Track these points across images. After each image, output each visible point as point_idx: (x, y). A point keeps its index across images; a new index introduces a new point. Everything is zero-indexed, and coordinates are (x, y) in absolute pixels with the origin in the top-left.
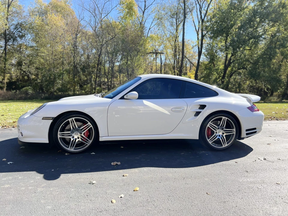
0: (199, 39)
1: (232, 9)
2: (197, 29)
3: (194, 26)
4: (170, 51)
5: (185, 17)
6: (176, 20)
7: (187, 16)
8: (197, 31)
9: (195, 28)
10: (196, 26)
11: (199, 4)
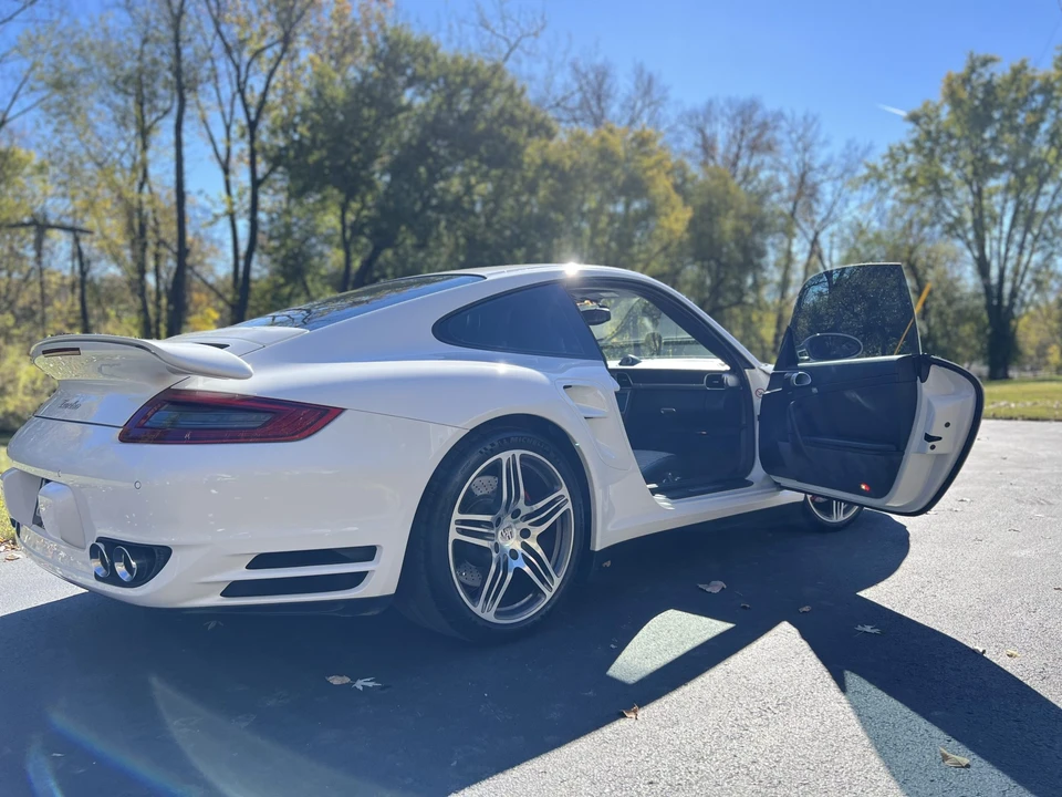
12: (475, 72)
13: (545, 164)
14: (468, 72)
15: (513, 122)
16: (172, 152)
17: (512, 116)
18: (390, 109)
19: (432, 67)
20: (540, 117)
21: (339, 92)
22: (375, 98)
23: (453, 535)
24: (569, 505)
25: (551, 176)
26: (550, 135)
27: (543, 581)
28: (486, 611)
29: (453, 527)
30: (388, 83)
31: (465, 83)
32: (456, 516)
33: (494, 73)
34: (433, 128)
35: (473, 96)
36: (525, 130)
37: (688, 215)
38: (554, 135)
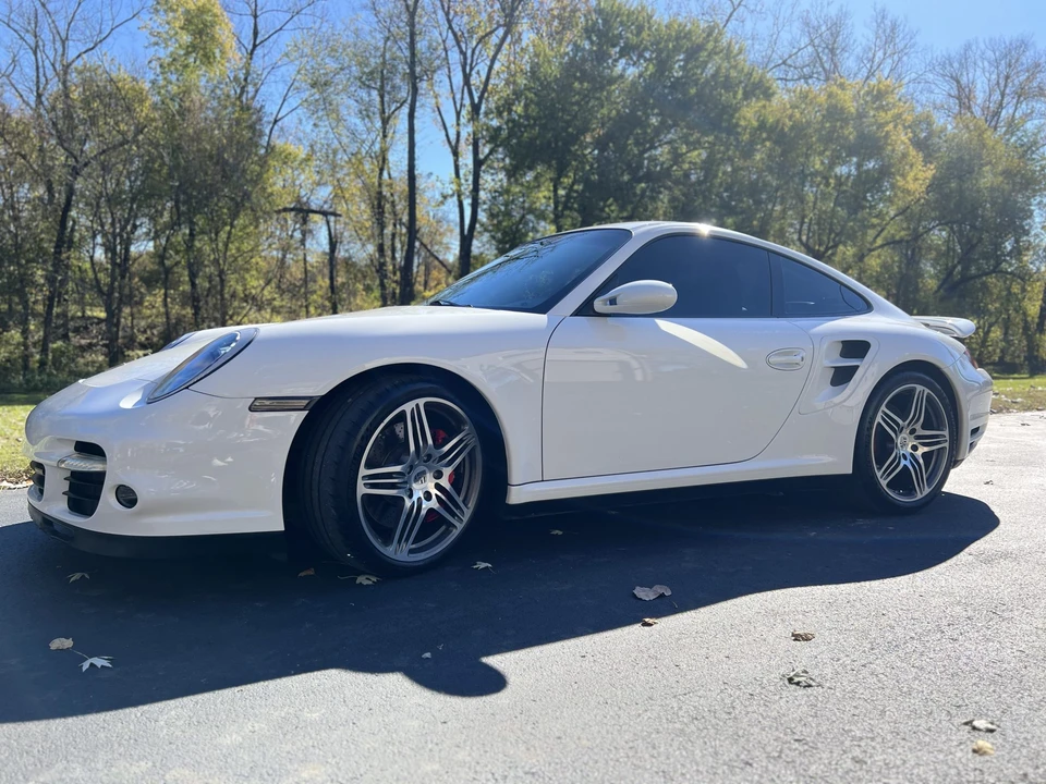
0: (462, 172)
1: (577, 79)
2: (453, 137)
3: (442, 128)
4: (362, 211)
5: (415, 91)
6: (382, 97)
7: (423, 85)
8: (453, 143)
9: (443, 132)
10: (448, 125)
11: (461, 52)
12: (688, 35)
13: (762, 126)
14: (682, 35)
15: (728, 85)
16: (406, 140)
17: (727, 77)
18: (602, 83)
19: (644, 34)
20: (756, 77)
21: (553, 70)
22: (586, 73)
25: (768, 139)
26: (768, 94)
30: (601, 56)
31: (677, 49)
33: (709, 35)
34: (643, 96)
35: (686, 61)
36: (740, 92)
37: (930, 172)
38: (773, 94)
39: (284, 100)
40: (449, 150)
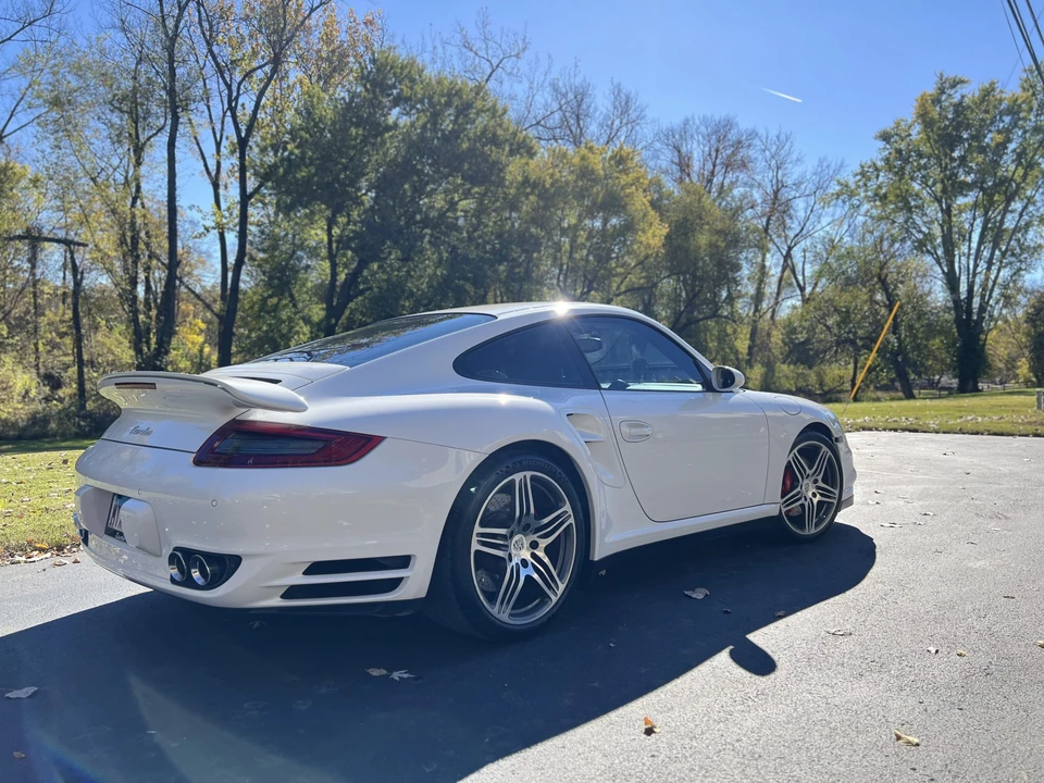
2: (212, 168)
5: (175, 119)
7: (183, 116)
11: (226, 84)
12: (459, 93)
13: (526, 181)
14: (453, 93)
15: (495, 141)
16: (165, 167)
17: (494, 135)
18: (377, 130)
19: (418, 88)
20: (521, 136)
21: (326, 110)
22: (362, 118)
23: (475, 546)
24: (572, 520)
25: (532, 193)
26: (531, 153)
27: (550, 587)
28: (501, 612)
29: (475, 539)
30: (374, 104)
31: (448, 104)
32: (477, 529)
33: (477, 94)
34: (416, 146)
35: (457, 117)
36: (507, 149)
37: (664, 230)
38: (535, 154)
39: (11, 116)
40: (209, 181)
